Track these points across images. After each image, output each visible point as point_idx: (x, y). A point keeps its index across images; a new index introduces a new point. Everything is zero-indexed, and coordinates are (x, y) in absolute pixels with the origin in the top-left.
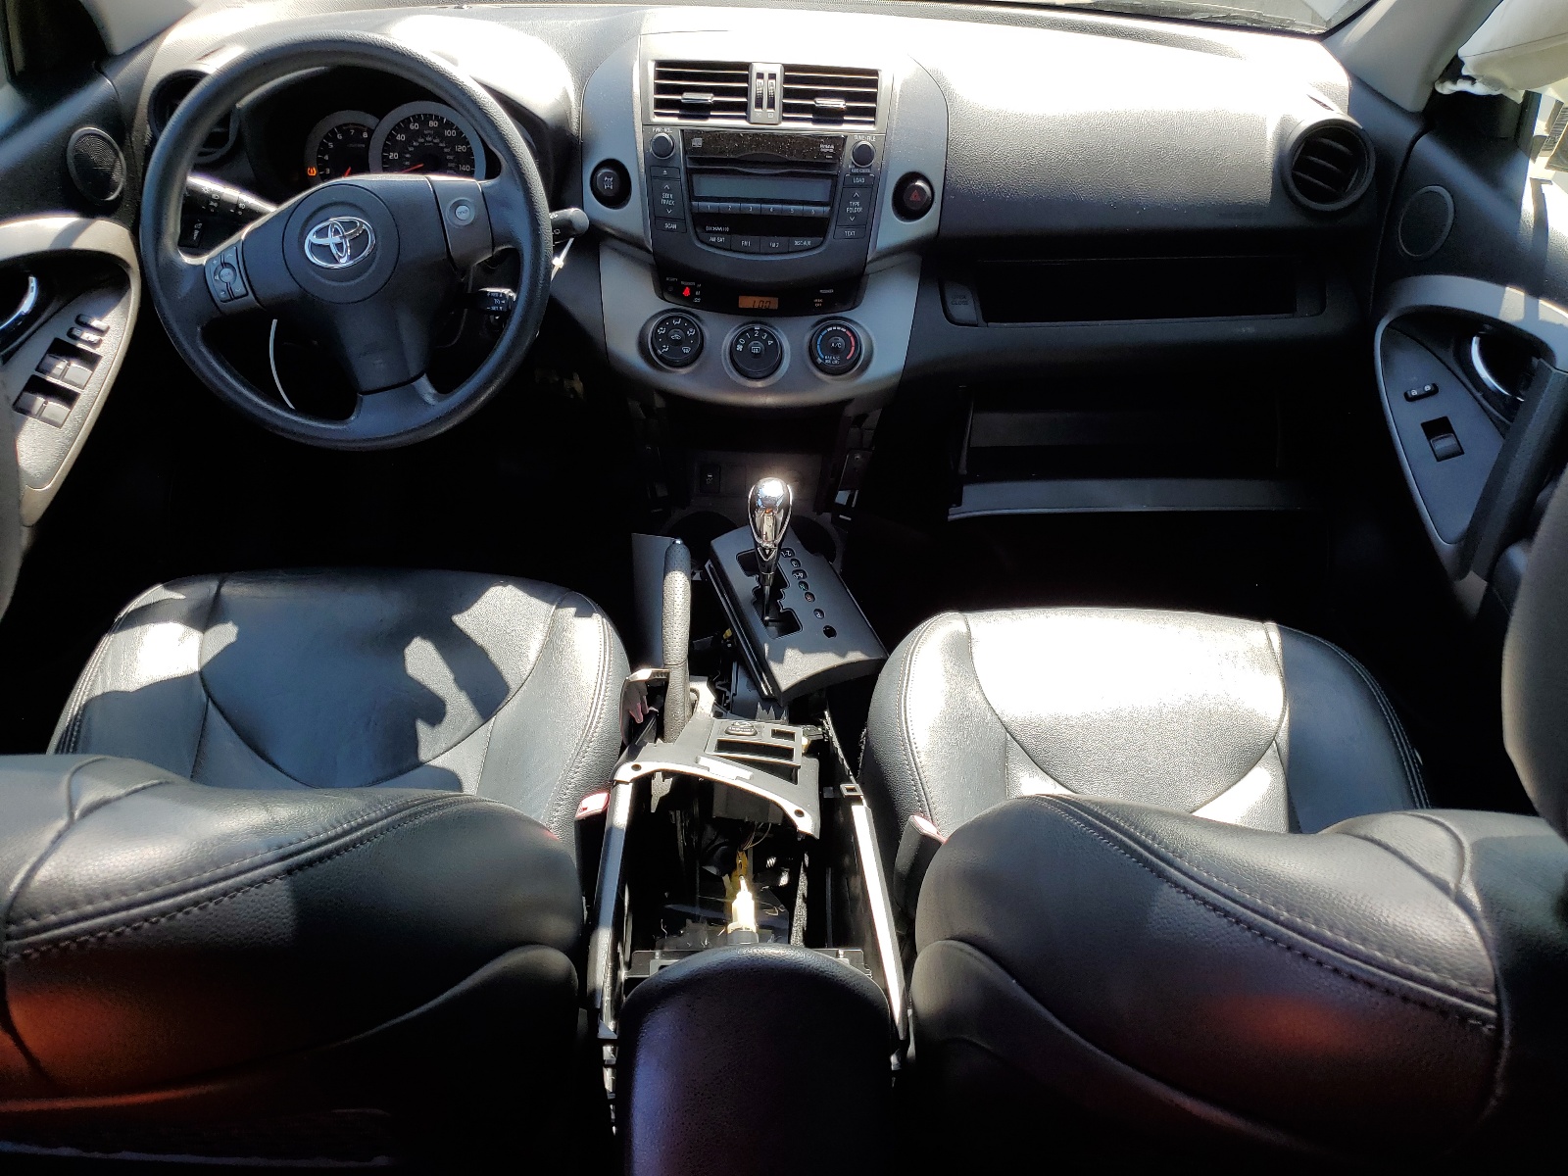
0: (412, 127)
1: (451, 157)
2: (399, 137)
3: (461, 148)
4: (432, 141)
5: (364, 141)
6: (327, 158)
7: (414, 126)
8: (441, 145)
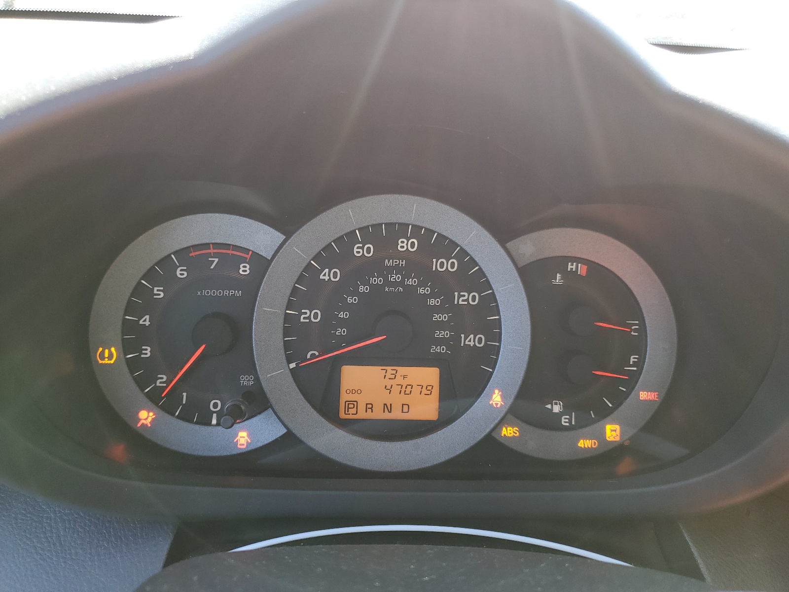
0: (357, 251)
1: (444, 317)
2: (325, 276)
3: (466, 298)
4: (401, 284)
5: (237, 282)
6: (146, 321)
7: (362, 251)
8: (421, 291)
